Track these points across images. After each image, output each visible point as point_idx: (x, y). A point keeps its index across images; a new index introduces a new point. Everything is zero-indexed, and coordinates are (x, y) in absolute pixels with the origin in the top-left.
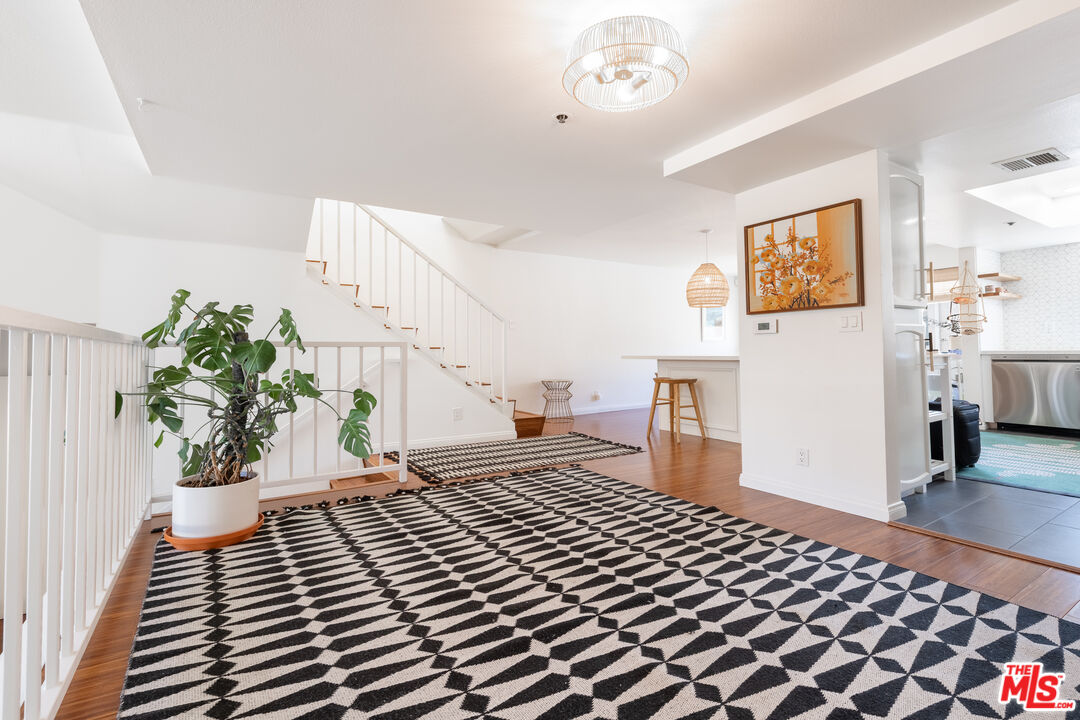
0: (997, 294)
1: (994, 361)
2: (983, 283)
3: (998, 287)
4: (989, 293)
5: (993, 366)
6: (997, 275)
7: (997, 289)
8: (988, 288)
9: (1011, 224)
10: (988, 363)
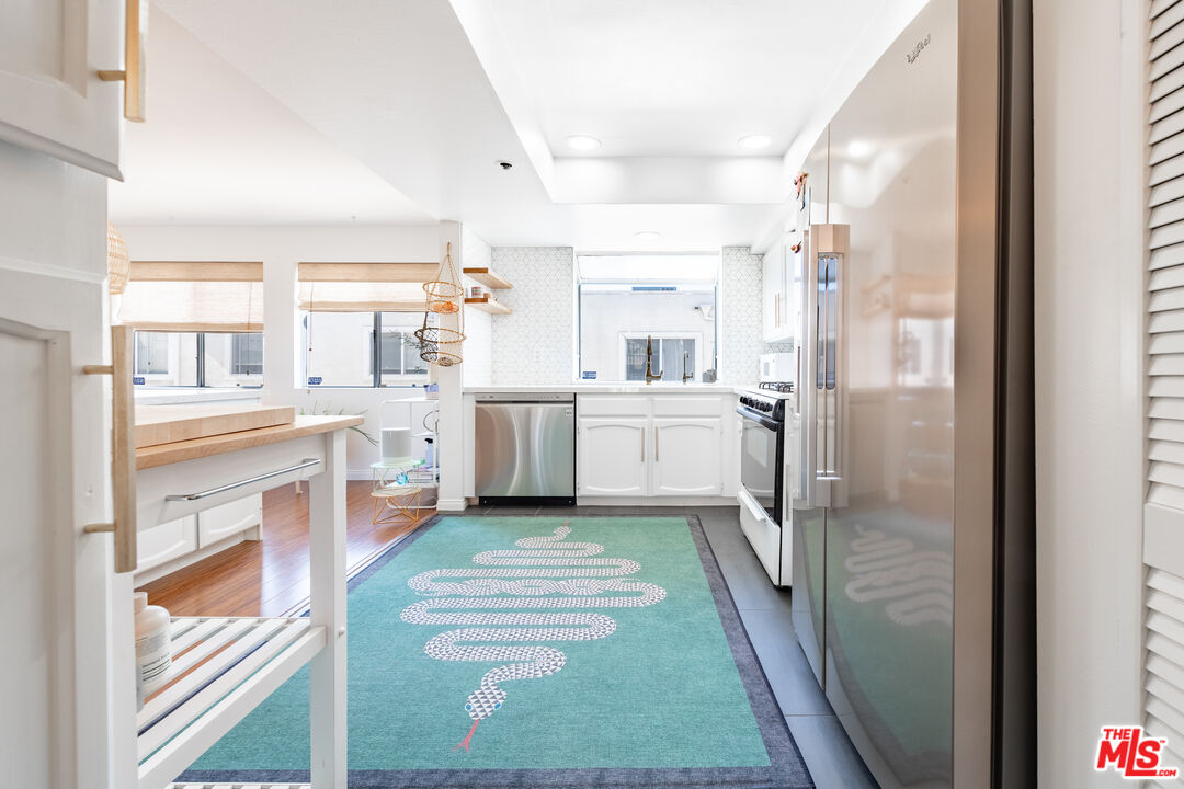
0: (485, 300)
1: (478, 402)
2: (468, 282)
3: (487, 290)
4: (475, 299)
5: (476, 408)
6: (485, 271)
7: (485, 294)
8: (475, 290)
9: (505, 165)
10: (471, 406)
